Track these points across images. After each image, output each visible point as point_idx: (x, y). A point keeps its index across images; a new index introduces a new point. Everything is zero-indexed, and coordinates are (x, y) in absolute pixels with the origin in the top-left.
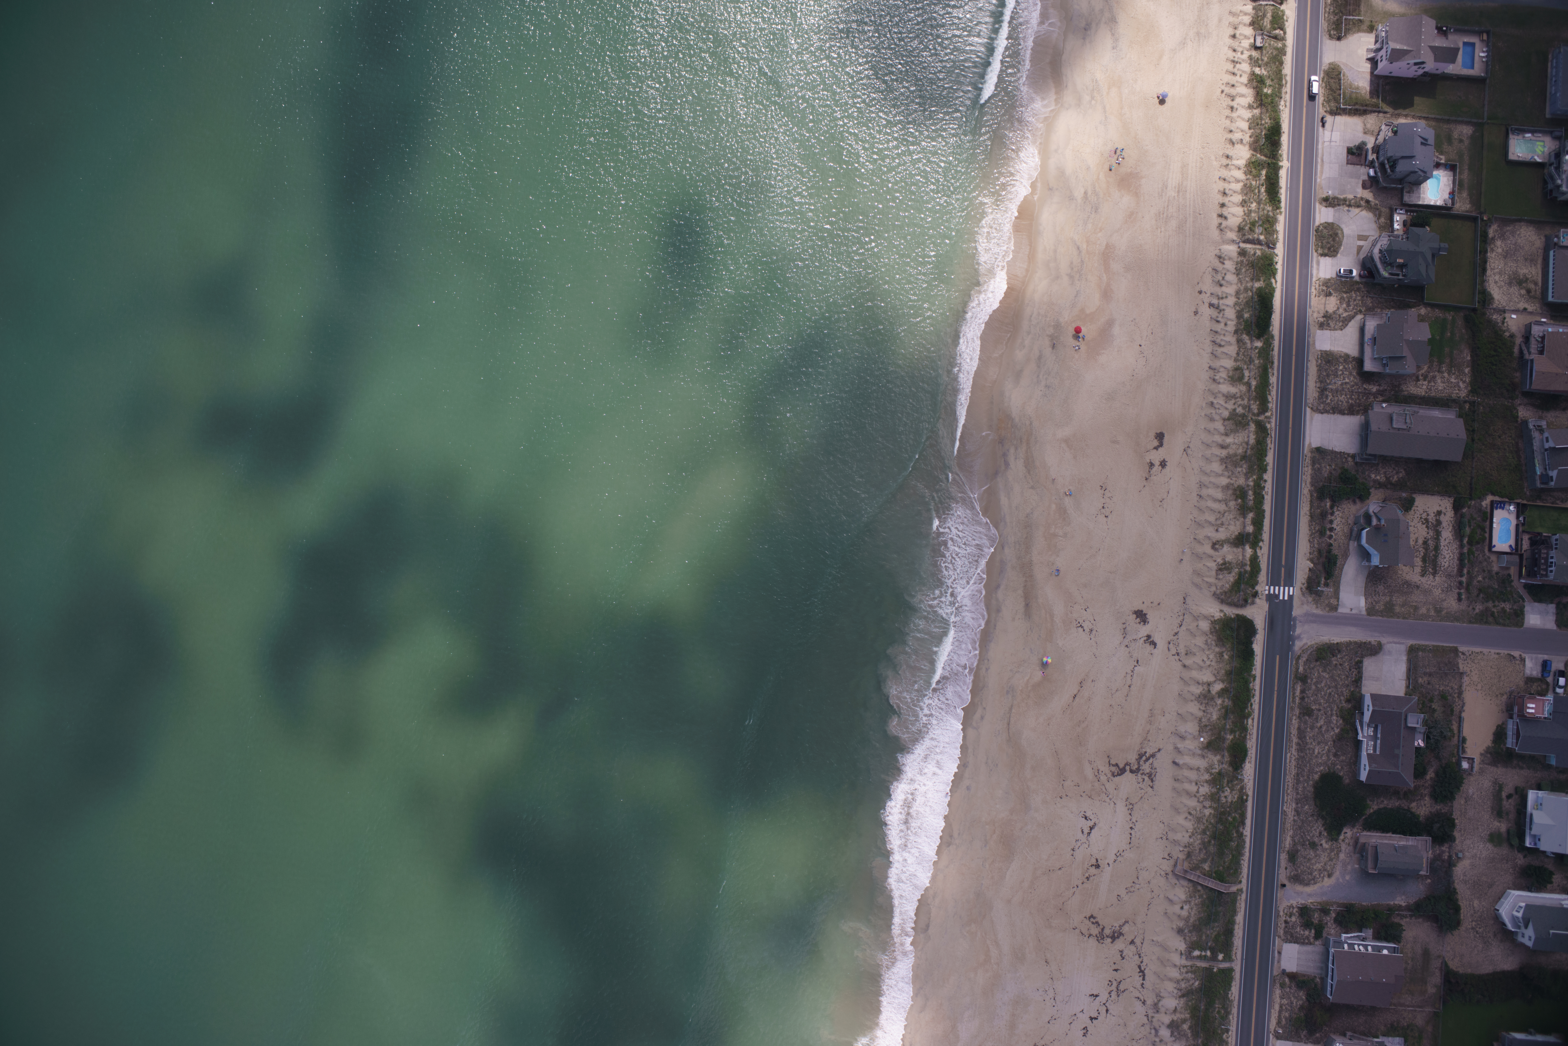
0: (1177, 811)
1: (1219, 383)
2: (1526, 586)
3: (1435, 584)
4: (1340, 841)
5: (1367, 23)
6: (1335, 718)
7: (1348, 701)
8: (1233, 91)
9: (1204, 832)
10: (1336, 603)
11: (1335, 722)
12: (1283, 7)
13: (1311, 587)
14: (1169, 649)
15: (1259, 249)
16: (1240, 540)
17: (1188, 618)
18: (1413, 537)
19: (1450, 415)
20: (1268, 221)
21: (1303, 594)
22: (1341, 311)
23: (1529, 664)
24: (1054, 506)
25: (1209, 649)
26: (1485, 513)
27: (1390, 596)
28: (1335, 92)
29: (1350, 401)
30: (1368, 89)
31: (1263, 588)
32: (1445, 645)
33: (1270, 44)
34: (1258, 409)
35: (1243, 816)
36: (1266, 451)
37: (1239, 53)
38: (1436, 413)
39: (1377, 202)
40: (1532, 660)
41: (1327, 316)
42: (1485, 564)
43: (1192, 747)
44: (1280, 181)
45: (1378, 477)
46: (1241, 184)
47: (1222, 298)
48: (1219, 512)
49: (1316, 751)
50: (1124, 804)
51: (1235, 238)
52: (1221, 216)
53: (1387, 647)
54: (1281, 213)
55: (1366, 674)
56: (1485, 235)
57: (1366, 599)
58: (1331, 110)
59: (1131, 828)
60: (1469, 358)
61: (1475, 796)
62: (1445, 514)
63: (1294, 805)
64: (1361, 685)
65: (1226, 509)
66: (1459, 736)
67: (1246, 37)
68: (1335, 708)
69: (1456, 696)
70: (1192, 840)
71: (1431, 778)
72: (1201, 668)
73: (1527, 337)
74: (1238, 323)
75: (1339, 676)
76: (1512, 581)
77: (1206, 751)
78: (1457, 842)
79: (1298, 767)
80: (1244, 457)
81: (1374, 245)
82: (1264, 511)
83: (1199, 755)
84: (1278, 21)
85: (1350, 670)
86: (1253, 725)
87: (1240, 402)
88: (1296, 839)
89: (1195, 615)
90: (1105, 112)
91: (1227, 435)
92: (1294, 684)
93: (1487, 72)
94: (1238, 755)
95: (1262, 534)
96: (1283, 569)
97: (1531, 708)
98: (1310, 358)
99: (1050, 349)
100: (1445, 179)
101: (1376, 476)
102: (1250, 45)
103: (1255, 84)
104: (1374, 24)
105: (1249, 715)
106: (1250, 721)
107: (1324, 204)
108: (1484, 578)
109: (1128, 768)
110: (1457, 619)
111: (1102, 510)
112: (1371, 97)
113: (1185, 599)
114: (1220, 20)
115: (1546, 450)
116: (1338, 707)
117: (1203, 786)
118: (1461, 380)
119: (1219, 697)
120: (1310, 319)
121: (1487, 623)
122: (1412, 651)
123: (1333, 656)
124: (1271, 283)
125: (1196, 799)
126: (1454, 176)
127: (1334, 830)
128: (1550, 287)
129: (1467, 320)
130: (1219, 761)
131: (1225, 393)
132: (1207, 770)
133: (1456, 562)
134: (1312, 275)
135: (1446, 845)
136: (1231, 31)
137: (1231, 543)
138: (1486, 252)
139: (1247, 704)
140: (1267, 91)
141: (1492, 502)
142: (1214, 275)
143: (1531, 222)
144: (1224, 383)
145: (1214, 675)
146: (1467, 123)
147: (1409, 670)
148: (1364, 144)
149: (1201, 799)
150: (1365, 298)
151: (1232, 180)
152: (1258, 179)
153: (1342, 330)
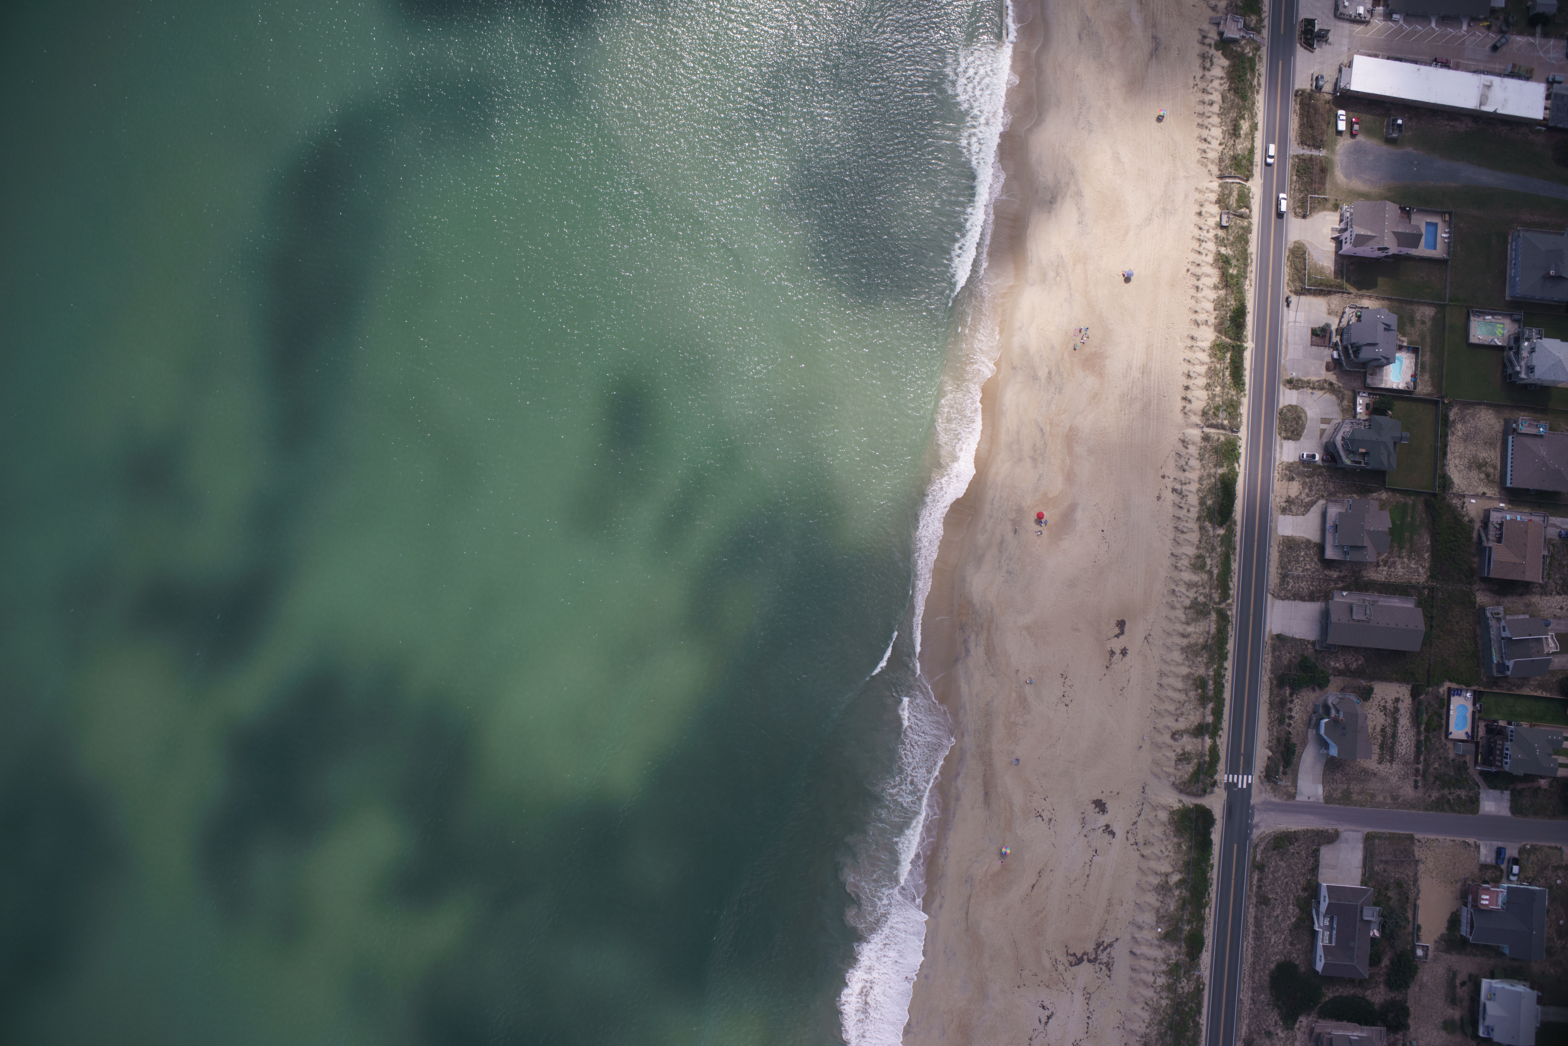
0: (1134, 1001)
1: (1181, 571)
2: (1481, 773)
3: (1391, 771)
4: (1295, 1029)
5: (1332, 202)
6: (1291, 907)
7: (1305, 889)
8: (1198, 271)
9: (1160, 1023)
10: (1294, 791)
11: (1291, 911)
12: (1248, 184)
13: (1270, 775)
14: (1127, 839)
15: (1222, 434)
16: (1200, 731)
17: (1147, 808)
18: (1370, 724)
19: (1409, 604)
20: (1232, 405)
21: (1262, 783)
22: (1303, 496)
23: (1483, 851)
24: (1014, 695)
25: (1167, 839)
26: (1442, 700)
27: (1347, 783)
28: (1300, 272)
29: (1311, 588)
30: (1333, 268)
31: (1222, 777)
32: (1401, 832)
33: (1235, 224)
34: (1219, 598)
35: (1199, 1005)
36: (1227, 639)
37: (1205, 231)
38: (1396, 602)
39: (1340, 384)
40: (1486, 846)
41: (1289, 501)
42: (1441, 751)
43: (1149, 937)
44: (1245, 362)
45: (1338, 665)
46: (1206, 367)
47: (1185, 484)
48: (1179, 702)
49: (1273, 940)
50: (1082, 993)
51: (1199, 422)
52: (1185, 399)
53: (1344, 835)
54: (1245, 395)
55: (1322, 862)
56: (1446, 418)
57: (1324, 787)
58: (1296, 290)
59: (1088, 1017)
60: (1429, 543)
61: (1429, 983)
62: (1403, 701)
63: (1250, 994)
64: (1317, 873)
65: (1186, 699)
66: (1414, 924)
67: (1212, 215)
68: (1292, 897)
69: (1411, 883)
70: (1148, 1031)
71: (1386, 966)
72: (1159, 859)
73: (1486, 522)
74: (1201, 510)
75: (1296, 864)
76: (1468, 768)
77: (1163, 941)
78: (1411, 1030)
79: (1255, 955)
80: (1205, 647)
81: (1336, 430)
82: (1224, 700)
83: (1157, 945)
84: (1244, 199)
85: (1307, 858)
86: (1210, 914)
87: (1201, 590)
88: (1252, 1028)
89: (1154, 804)
90: (1070, 289)
91: (1188, 624)
92: (1251, 873)
93: (1448, 254)
94: (1195, 945)
95: (1221, 723)
96: (1242, 758)
97: (1485, 900)
98: (1272, 544)
99: (1012, 534)
100: (1408, 361)
101: (1335, 664)
102: (1216, 224)
103: (1220, 264)
104: (1338, 202)
105: (1206, 904)
106: (1207, 910)
107: (1288, 386)
108: (1440, 766)
109: (1085, 957)
110: (1413, 806)
111: (1063, 699)
112: (1336, 277)
113: (1144, 788)
114: (1186, 197)
115: (1503, 638)
116: (1295, 897)
117: (1160, 976)
118: (1421, 565)
119: (1177, 888)
120: (1273, 503)
121: (1443, 810)
122: (1369, 839)
123: (1291, 844)
124: (1235, 468)
125: (1153, 990)
126: (1417, 358)
127: (1289, 1019)
128: (1509, 473)
129: (1427, 504)
130: (1176, 952)
131: (1187, 581)
132: (1164, 961)
133: (1413, 749)
134: (1275, 459)
135: (1401, 1033)
136: (1197, 209)
137: (1190, 734)
138: (1447, 435)
139: (1204, 894)
140: (1233, 271)
141: (1449, 689)
142: (1178, 459)
143: (1490, 406)
144: (1185, 571)
145: (1172, 865)
146: (1429, 305)
147: (1365, 858)
148: (1328, 326)
149: (1158, 989)
150: (1327, 482)
151: (1196, 362)
152: (1222, 362)
153: (1304, 515)
